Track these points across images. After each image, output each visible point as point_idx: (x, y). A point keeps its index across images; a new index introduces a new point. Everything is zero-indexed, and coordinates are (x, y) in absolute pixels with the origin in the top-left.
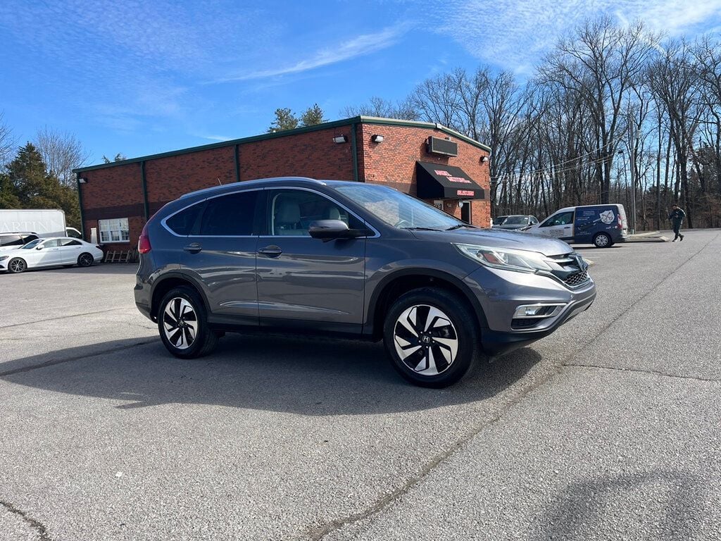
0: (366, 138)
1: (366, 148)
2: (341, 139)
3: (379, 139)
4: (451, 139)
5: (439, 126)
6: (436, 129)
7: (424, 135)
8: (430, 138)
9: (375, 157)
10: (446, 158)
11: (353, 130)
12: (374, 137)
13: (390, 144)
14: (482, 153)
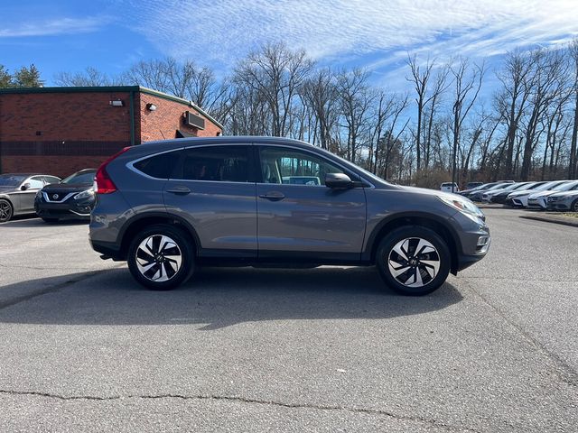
0: (143, 106)
1: (142, 113)
2: (118, 103)
3: (153, 107)
4: (200, 115)
5: (193, 104)
6: (190, 106)
7: (183, 109)
8: (187, 112)
9: (149, 122)
10: (195, 129)
11: (131, 97)
12: (149, 106)
13: (159, 113)
14: (219, 130)
